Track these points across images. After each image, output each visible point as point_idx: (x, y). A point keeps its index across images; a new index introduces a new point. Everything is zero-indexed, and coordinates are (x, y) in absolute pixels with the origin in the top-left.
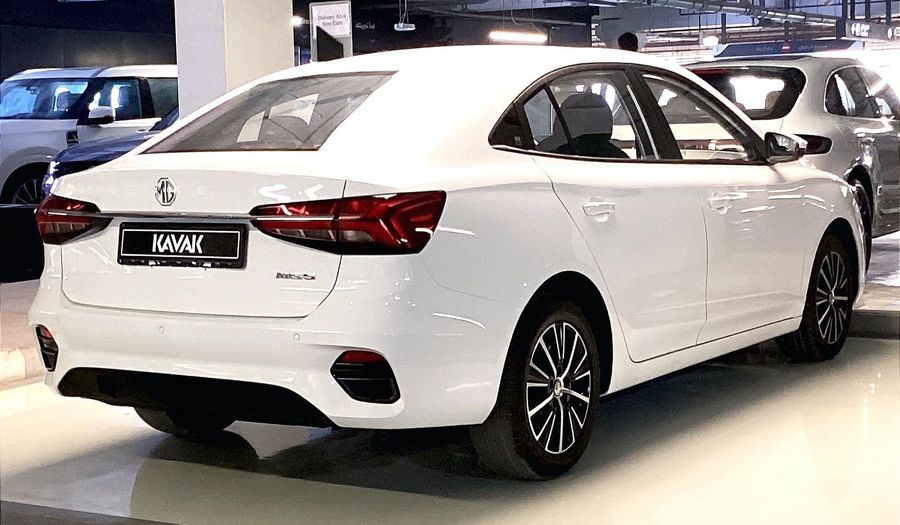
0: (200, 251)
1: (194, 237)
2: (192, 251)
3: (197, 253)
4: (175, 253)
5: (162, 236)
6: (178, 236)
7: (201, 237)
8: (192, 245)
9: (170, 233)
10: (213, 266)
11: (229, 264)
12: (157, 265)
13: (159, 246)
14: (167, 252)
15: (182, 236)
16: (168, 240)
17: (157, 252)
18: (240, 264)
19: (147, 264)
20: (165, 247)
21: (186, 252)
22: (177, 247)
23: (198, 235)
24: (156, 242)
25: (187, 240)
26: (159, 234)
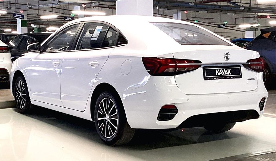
0: (230, 74)
1: (228, 70)
2: (228, 74)
3: (230, 75)
4: (223, 75)
5: (218, 70)
6: (223, 70)
7: (230, 70)
8: (228, 72)
9: (221, 69)
10: (233, 78)
11: (237, 77)
12: (217, 79)
13: (218, 73)
14: (221, 75)
15: (225, 70)
16: (220, 71)
17: (218, 75)
18: (240, 77)
19: (213, 79)
20: (220, 74)
21: (227, 75)
22: (224, 73)
23: (229, 69)
24: (217, 72)
25: (226, 71)
26: (217, 70)
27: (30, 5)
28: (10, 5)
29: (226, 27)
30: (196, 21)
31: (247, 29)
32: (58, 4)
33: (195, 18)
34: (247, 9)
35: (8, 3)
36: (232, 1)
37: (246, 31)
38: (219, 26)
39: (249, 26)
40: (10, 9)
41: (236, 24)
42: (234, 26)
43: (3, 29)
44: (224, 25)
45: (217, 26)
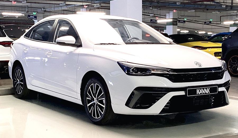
27: (44, 8)
28: (28, 9)
29: (212, 24)
30: (185, 19)
31: (231, 26)
32: (67, 7)
33: (184, 16)
34: (230, 8)
35: (26, 7)
36: (215, 1)
37: (230, 27)
38: (206, 23)
39: (232, 22)
40: (28, 12)
41: (221, 21)
42: (219, 23)
43: (24, 29)
44: (210, 22)
45: (204, 23)
